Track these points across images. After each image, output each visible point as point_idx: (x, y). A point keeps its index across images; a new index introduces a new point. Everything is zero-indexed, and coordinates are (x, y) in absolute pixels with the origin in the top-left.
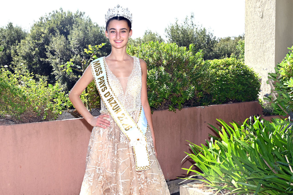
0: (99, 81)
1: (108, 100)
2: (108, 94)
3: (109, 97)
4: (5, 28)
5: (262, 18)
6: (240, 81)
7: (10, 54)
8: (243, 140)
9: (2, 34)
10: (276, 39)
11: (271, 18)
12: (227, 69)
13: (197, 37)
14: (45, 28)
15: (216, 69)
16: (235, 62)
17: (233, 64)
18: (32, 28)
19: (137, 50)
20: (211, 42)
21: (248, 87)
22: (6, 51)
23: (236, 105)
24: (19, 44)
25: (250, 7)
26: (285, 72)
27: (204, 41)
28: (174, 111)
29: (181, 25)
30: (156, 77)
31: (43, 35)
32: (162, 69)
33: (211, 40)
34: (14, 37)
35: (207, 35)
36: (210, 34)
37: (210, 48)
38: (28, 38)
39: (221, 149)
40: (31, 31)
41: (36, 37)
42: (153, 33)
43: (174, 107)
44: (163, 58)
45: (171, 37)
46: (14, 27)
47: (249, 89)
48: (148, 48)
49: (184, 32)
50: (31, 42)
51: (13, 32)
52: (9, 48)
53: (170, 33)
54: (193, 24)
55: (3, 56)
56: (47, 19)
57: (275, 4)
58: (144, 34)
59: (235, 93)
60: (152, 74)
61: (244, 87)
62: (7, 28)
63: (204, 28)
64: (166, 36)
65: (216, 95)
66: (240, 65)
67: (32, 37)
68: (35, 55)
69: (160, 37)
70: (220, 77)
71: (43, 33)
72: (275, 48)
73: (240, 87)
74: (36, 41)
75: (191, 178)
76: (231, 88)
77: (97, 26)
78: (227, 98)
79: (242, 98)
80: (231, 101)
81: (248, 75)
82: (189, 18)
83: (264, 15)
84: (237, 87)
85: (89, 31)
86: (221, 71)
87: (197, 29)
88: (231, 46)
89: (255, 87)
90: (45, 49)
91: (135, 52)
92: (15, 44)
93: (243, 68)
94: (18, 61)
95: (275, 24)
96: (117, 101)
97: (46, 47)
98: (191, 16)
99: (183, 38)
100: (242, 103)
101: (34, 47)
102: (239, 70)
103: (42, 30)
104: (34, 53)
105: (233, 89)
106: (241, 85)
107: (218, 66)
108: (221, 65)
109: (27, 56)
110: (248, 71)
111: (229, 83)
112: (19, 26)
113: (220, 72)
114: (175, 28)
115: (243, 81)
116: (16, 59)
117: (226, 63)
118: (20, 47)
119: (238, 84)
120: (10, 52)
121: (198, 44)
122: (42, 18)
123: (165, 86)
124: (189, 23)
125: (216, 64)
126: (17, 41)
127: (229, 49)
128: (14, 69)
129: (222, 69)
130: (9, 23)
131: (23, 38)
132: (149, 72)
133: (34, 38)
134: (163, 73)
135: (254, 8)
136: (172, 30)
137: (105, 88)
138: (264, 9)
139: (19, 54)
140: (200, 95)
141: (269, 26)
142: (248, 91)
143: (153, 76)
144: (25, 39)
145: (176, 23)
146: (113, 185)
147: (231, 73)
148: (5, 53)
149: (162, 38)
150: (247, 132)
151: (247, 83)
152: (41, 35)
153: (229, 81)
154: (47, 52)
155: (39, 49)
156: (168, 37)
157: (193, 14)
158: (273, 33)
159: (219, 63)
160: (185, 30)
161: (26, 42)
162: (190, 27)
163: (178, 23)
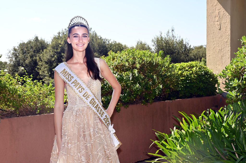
4: (32, 41)
5: (220, 29)
6: (201, 80)
7: (36, 60)
8: (200, 129)
9: (30, 45)
10: (231, 46)
11: (227, 29)
12: (191, 70)
13: (177, 46)
14: (62, 41)
15: (182, 70)
16: (198, 65)
17: (196, 66)
18: (52, 40)
19: (116, 56)
20: (188, 49)
21: (208, 85)
22: (33, 58)
23: (198, 99)
24: (42, 52)
25: (211, 21)
26: (231, 74)
27: (182, 49)
28: (146, 105)
29: (164, 37)
30: (130, 78)
31: (60, 46)
32: (136, 71)
33: (187, 48)
34: (39, 47)
35: (184, 44)
36: (186, 44)
37: (186, 54)
38: (49, 48)
39: (181, 137)
40: (52, 43)
41: (55, 47)
42: (143, 43)
43: (146, 102)
44: (137, 62)
45: (157, 46)
46: (39, 40)
47: (209, 86)
48: (125, 54)
49: (167, 42)
50: (51, 51)
51: (38, 44)
52: (35, 55)
53: (156, 43)
54: (173, 36)
55: (31, 61)
56: (63, 33)
57: (230, 18)
58: (136, 44)
59: (197, 90)
60: (127, 76)
61: (205, 85)
62: (34, 40)
63: (182, 39)
65: (183, 92)
66: (201, 67)
67: (52, 47)
68: (54, 60)
69: (148, 46)
70: (185, 77)
71: (60, 44)
72: (231, 53)
73: (201, 85)
74: (55, 50)
75: (156, 161)
76: (194, 85)
77: (101, 38)
78: (191, 94)
79: (204, 94)
80: (195, 96)
81: (208, 76)
82: (170, 31)
83: (221, 27)
84: (199, 85)
85: (95, 42)
86: (187, 72)
87: (176, 40)
88: (203, 52)
89: (214, 84)
90: (62, 56)
91: (115, 58)
92: (39, 52)
93: (204, 70)
94: (42, 65)
95: (230, 34)
97: (63, 54)
98: (172, 30)
99: (166, 46)
100: (204, 98)
101: (54, 55)
102: (201, 71)
103: (60, 42)
104: (53, 59)
105: (196, 86)
106: (203, 83)
107: (184, 68)
108: (186, 68)
109: (49, 61)
110: (209, 72)
111: (193, 82)
112: (43, 39)
113: (185, 73)
114: (160, 39)
115: (204, 80)
116: (40, 63)
117: (190, 66)
118: (43, 55)
119: (200, 82)
120: (36, 59)
121: (177, 51)
122: (59, 33)
123: (138, 85)
124: (171, 34)
125: (183, 66)
126: (41, 51)
127: (201, 55)
128: (39, 72)
129: (187, 70)
130: (36, 36)
131: (46, 48)
132: (124, 74)
133: (53, 48)
134: (137, 75)
135: (213, 22)
136: (158, 41)
138: (221, 23)
139: (42, 60)
140: (168, 91)
141: (225, 36)
142: (208, 88)
143: (128, 77)
144: (47, 49)
147: (194, 74)
148: (33, 60)
149: (150, 47)
150: (204, 122)
151: (207, 81)
152: (59, 46)
153: (193, 80)
154: (63, 58)
155: (57, 56)
156: (154, 46)
157: (173, 29)
158: (228, 41)
159: (185, 65)
160: (167, 40)
161: (48, 51)
162: (172, 38)
163: (162, 35)
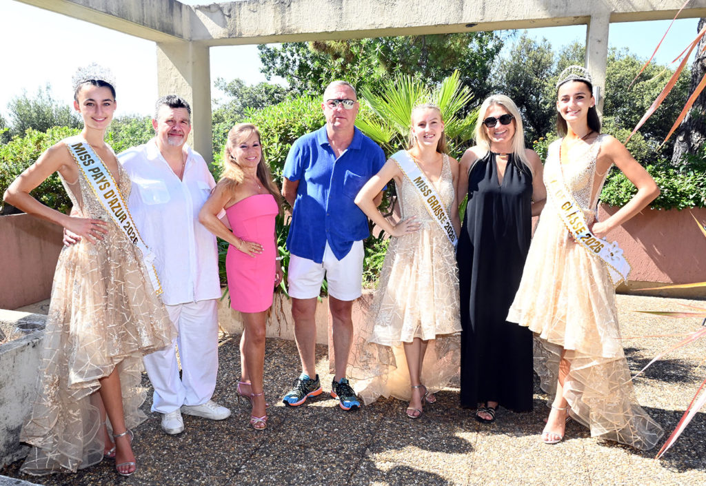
0: (92, 173)
1: (109, 203)
2: (111, 193)
3: (111, 199)
13: (58, 117)
29: (32, 100)
45: (19, 116)
49: (39, 111)
53: (16, 110)
54: (50, 99)
64: (10, 115)
82: (44, 89)
87: (56, 106)
96: (122, 204)
98: (46, 87)
99: (38, 118)
114: (23, 104)
124: (45, 96)
136: (19, 106)
137: (107, 185)
145: (24, 96)
146: (110, 326)
156: (13, 116)
160: (39, 107)
162: (47, 102)
163: (26, 95)
